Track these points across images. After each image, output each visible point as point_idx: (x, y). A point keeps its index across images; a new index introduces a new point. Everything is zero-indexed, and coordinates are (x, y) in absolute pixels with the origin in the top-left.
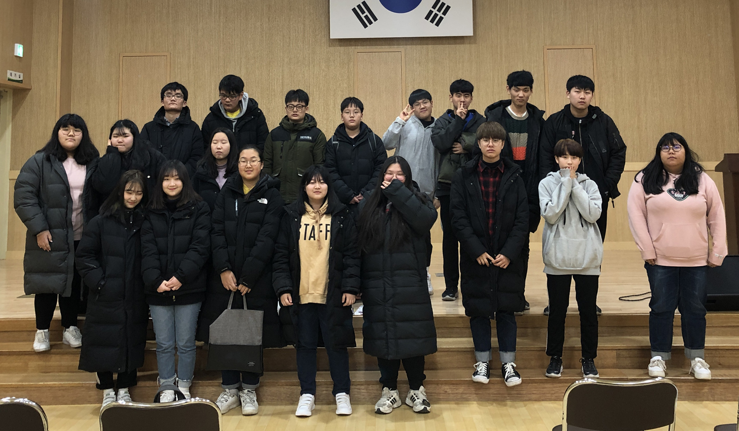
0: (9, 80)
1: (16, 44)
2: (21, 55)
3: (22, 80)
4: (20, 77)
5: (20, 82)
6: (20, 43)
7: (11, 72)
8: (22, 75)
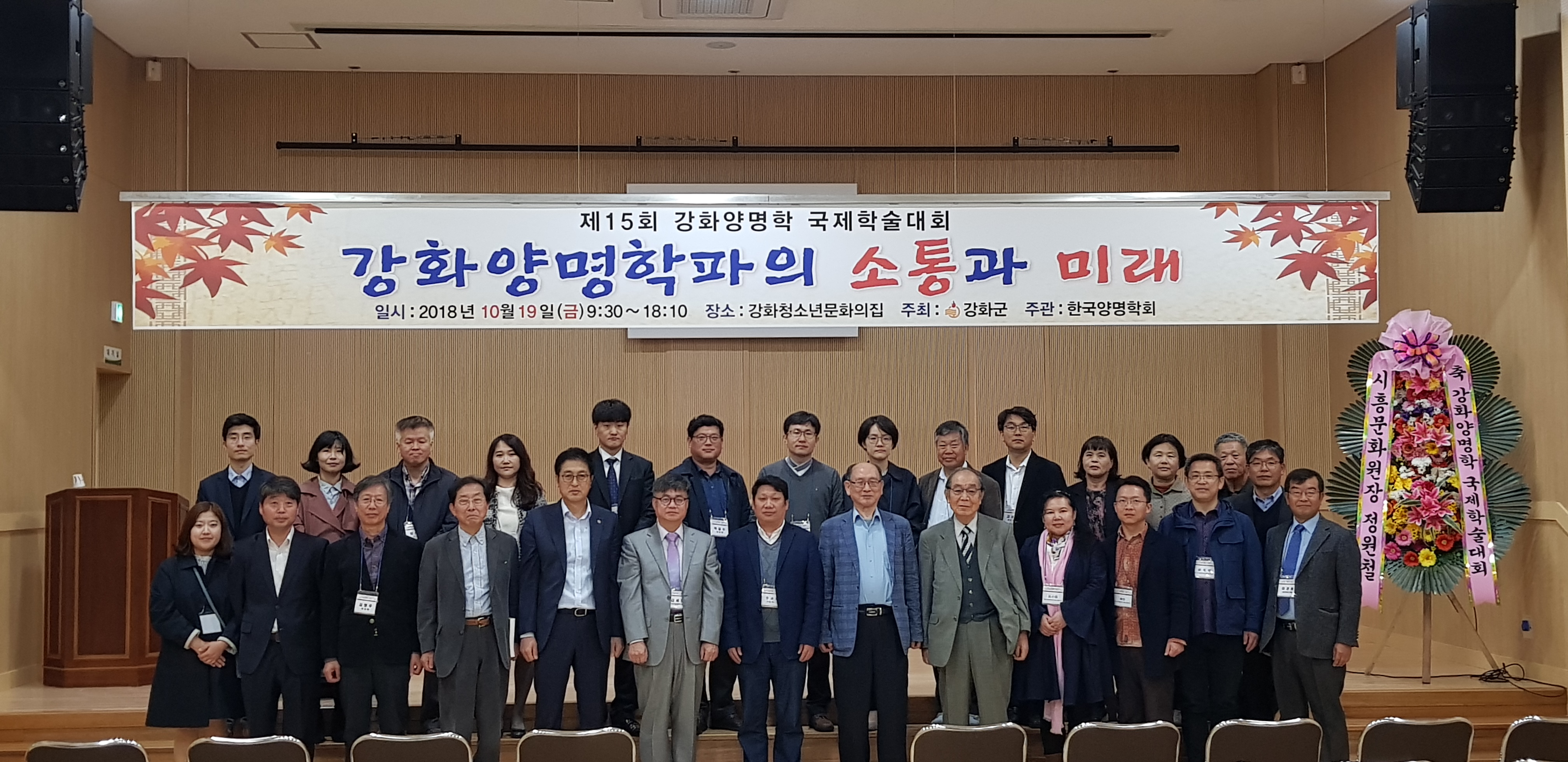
0: (107, 361)
1: (113, 303)
2: (121, 321)
3: (120, 361)
4: (118, 356)
5: (118, 363)
6: (120, 301)
7: (108, 348)
8: (120, 351)
